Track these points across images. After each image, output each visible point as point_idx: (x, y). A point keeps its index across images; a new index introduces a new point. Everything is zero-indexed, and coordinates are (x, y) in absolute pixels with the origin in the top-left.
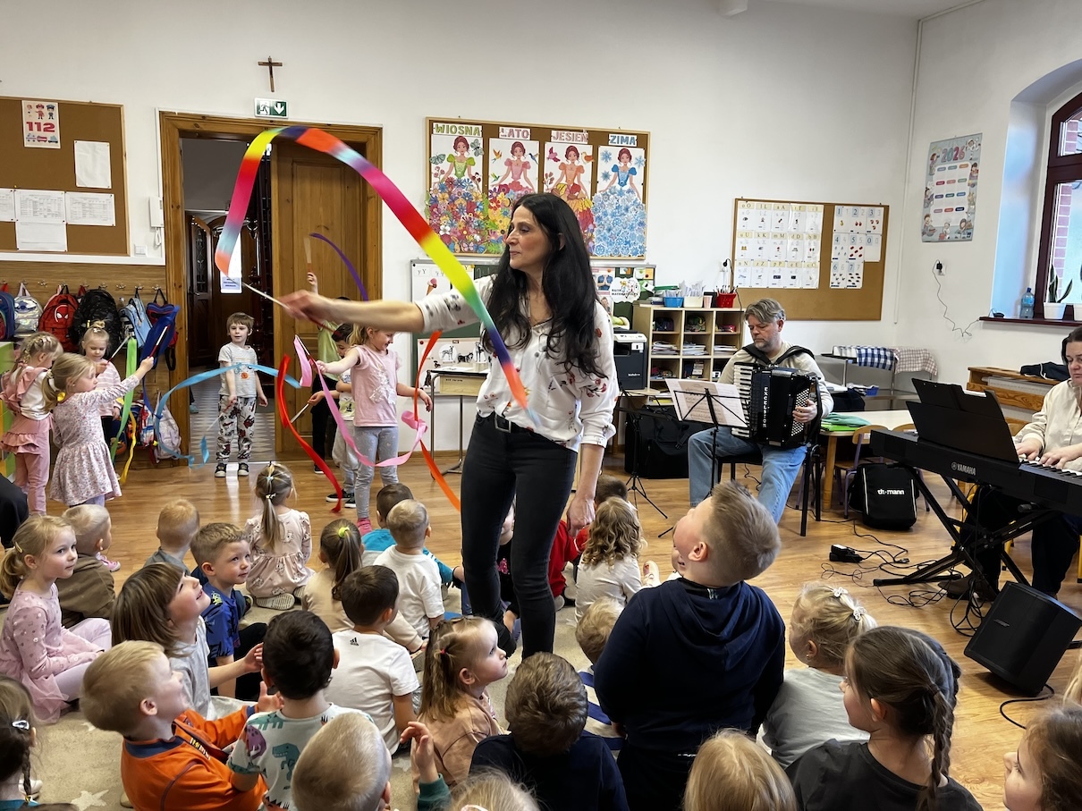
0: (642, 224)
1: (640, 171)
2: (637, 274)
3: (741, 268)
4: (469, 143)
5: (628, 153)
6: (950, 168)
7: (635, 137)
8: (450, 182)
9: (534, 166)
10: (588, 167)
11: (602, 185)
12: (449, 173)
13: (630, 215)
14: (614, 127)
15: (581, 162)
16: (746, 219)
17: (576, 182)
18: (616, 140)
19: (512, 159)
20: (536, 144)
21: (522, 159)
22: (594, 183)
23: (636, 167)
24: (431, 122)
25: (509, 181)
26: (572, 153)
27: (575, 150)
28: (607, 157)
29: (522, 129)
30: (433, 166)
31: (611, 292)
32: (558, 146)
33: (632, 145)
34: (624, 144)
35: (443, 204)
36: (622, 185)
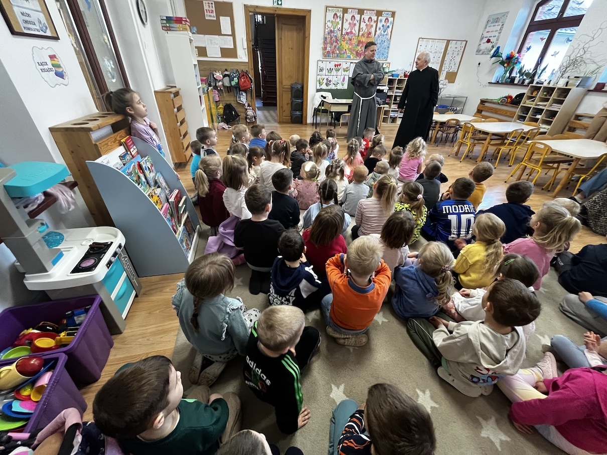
0: (388, 47)
1: (391, 27)
4: (338, 16)
6: (493, 26)
7: (391, 13)
8: (331, 31)
9: (358, 25)
10: (374, 25)
11: (378, 32)
12: (331, 27)
13: (386, 43)
14: (385, 9)
15: (372, 23)
16: (421, 46)
17: (370, 31)
18: (385, 14)
19: (351, 22)
21: (354, 22)
22: (376, 31)
23: (390, 25)
24: (327, 7)
25: (349, 31)
26: (370, 19)
28: (381, 21)
29: (355, 10)
30: (326, 25)
35: (328, 40)
36: (384, 32)
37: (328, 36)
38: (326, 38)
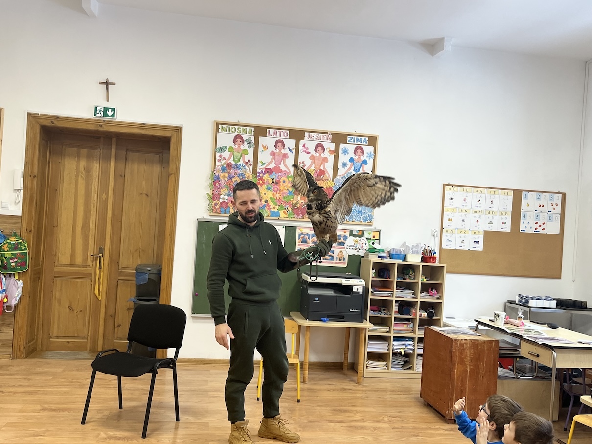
1: (370, 162)
2: (366, 235)
3: (447, 234)
4: (245, 139)
5: (362, 149)
7: (367, 138)
8: (229, 166)
9: (291, 157)
11: (341, 171)
12: (229, 159)
14: (352, 131)
15: (326, 154)
16: (452, 199)
17: (322, 168)
18: (352, 140)
19: (275, 151)
20: (293, 141)
21: (283, 151)
22: (335, 169)
23: (367, 159)
24: (218, 124)
26: (320, 148)
27: (322, 146)
28: (345, 152)
29: (284, 131)
30: (218, 154)
31: (346, 247)
32: (309, 143)
33: (365, 144)
34: (359, 143)
35: (223, 180)
36: (357, 171)
37: (221, 175)
38: (218, 178)
